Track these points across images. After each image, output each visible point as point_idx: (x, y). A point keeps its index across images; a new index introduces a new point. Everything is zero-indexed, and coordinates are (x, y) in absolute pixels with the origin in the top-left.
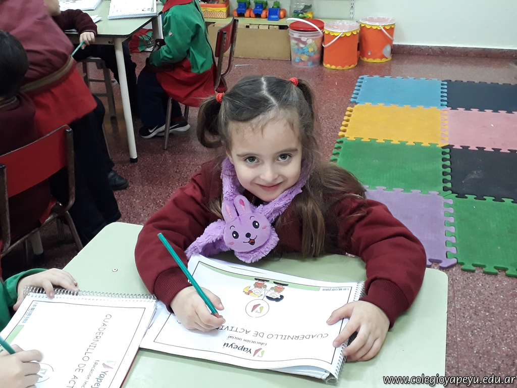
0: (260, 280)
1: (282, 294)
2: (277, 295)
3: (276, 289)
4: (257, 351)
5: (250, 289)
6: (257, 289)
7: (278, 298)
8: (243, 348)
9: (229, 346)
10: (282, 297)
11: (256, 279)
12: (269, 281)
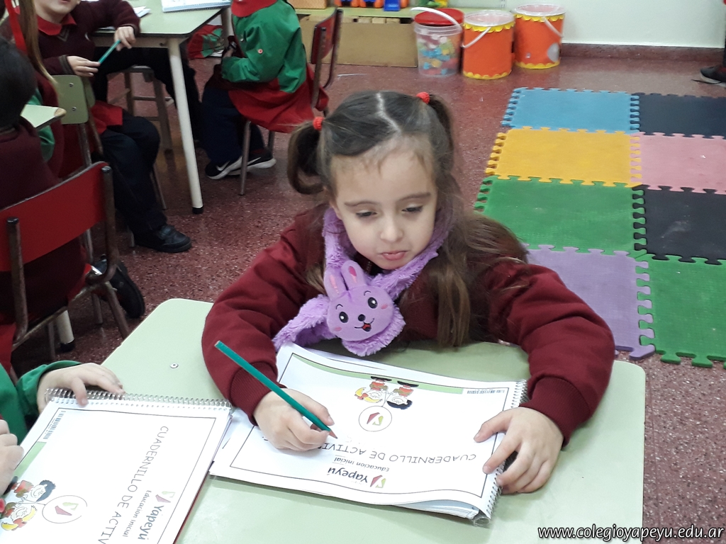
0: (378, 379)
1: (409, 398)
2: (402, 400)
3: (402, 392)
4: (375, 480)
5: (364, 392)
6: (375, 391)
7: (403, 404)
8: (356, 475)
9: (335, 472)
10: (409, 402)
11: (372, 378)
12: (390, 380)
